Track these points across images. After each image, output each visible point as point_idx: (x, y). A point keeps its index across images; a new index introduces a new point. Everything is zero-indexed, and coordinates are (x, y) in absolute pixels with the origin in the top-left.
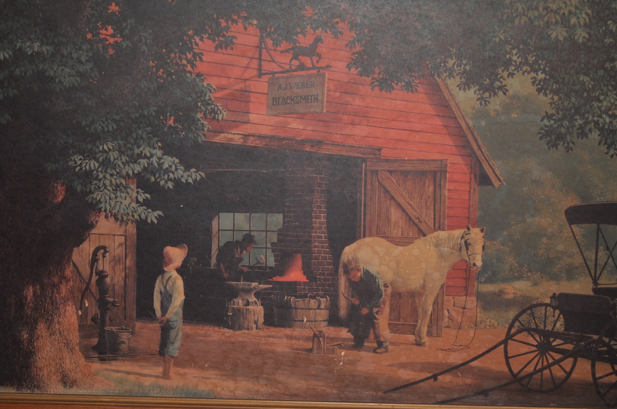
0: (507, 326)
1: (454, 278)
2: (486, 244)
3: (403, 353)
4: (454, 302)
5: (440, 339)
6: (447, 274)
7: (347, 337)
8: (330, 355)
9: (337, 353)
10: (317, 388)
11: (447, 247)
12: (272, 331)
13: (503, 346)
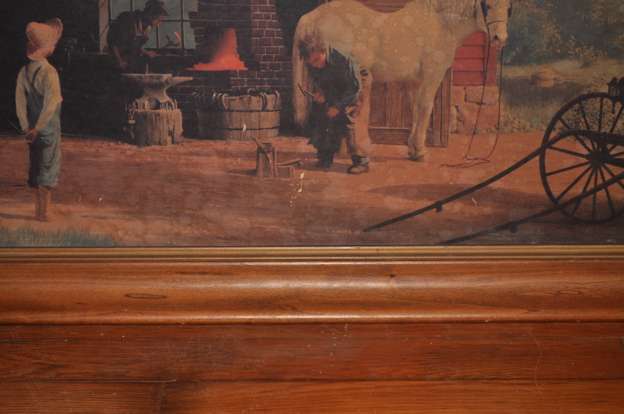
0: (545, 128)
1: (466, 59)
2: (513, 7)
3: (390, 172)
4: (466, 95)
5: (445, 150)
6: (454, 53)
7: (308, 151)
8: (283, 179)
9: (293, 175)
10: (266, 227)
11: (455, 12)
12: (195, 146)
13: (537, 158)
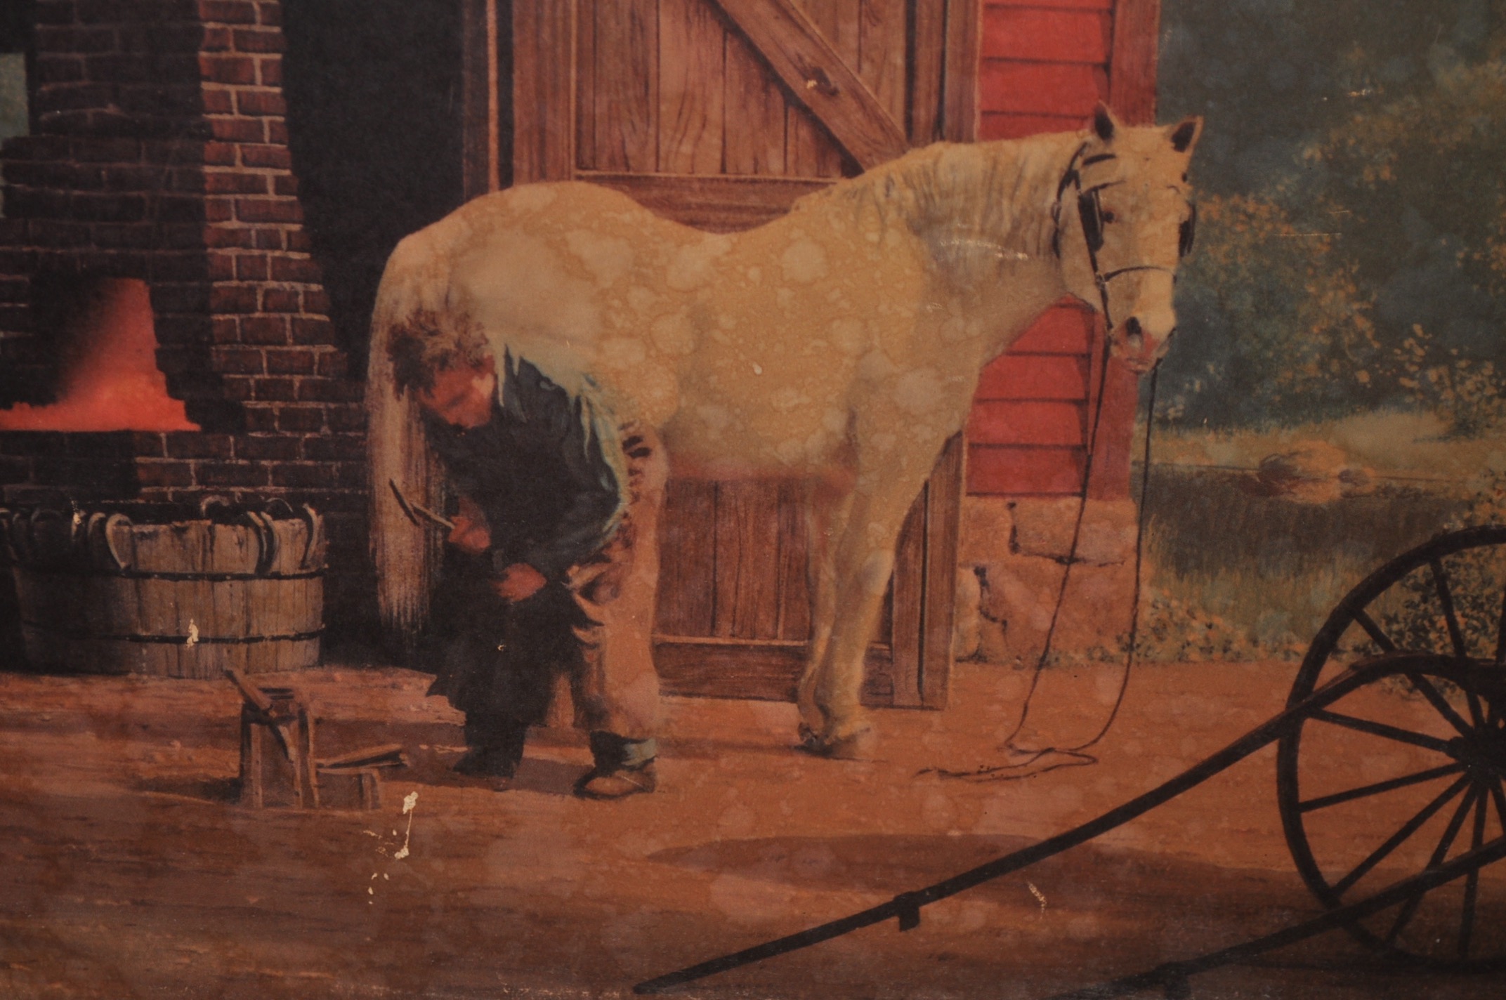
0: (1302, 647)
1: (1019, 401)
2: (1201, 215)
3: (733, 792)
4: (1014, 531)
5: (935, 718)
6: (975, 378)
7: (431, 719)
8: (340, 813)
9: (375, 798)
10: (280, 974)
11: (982, 232)
12: (12, 696)
13: (1271, 749)
